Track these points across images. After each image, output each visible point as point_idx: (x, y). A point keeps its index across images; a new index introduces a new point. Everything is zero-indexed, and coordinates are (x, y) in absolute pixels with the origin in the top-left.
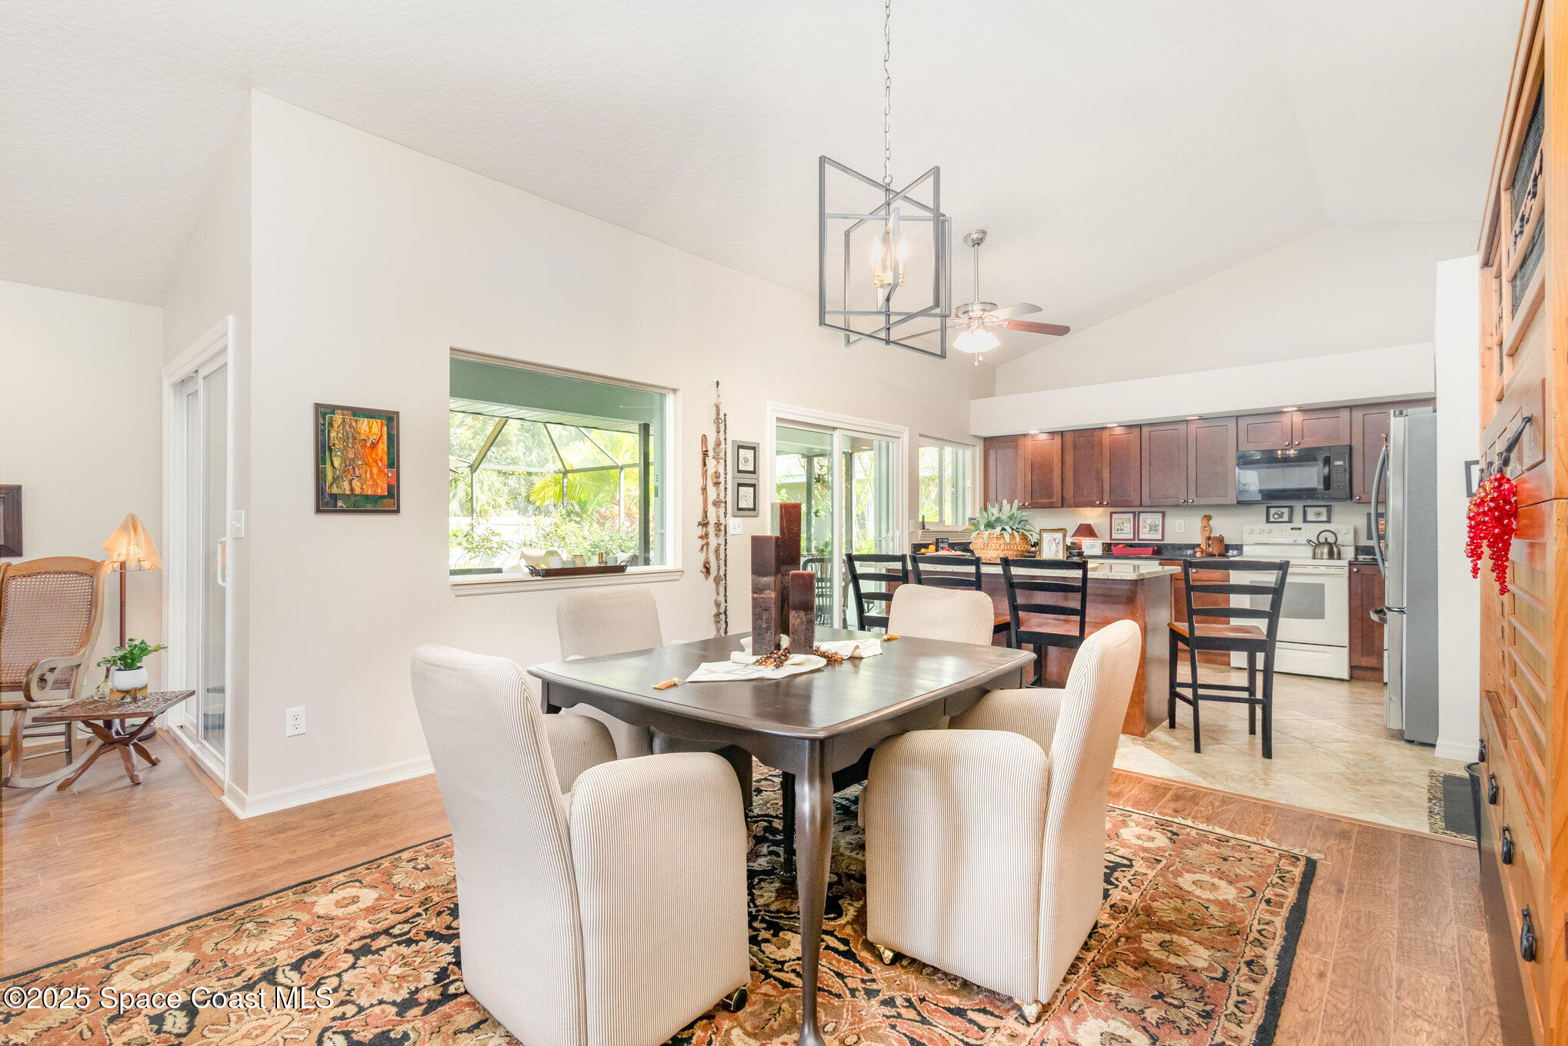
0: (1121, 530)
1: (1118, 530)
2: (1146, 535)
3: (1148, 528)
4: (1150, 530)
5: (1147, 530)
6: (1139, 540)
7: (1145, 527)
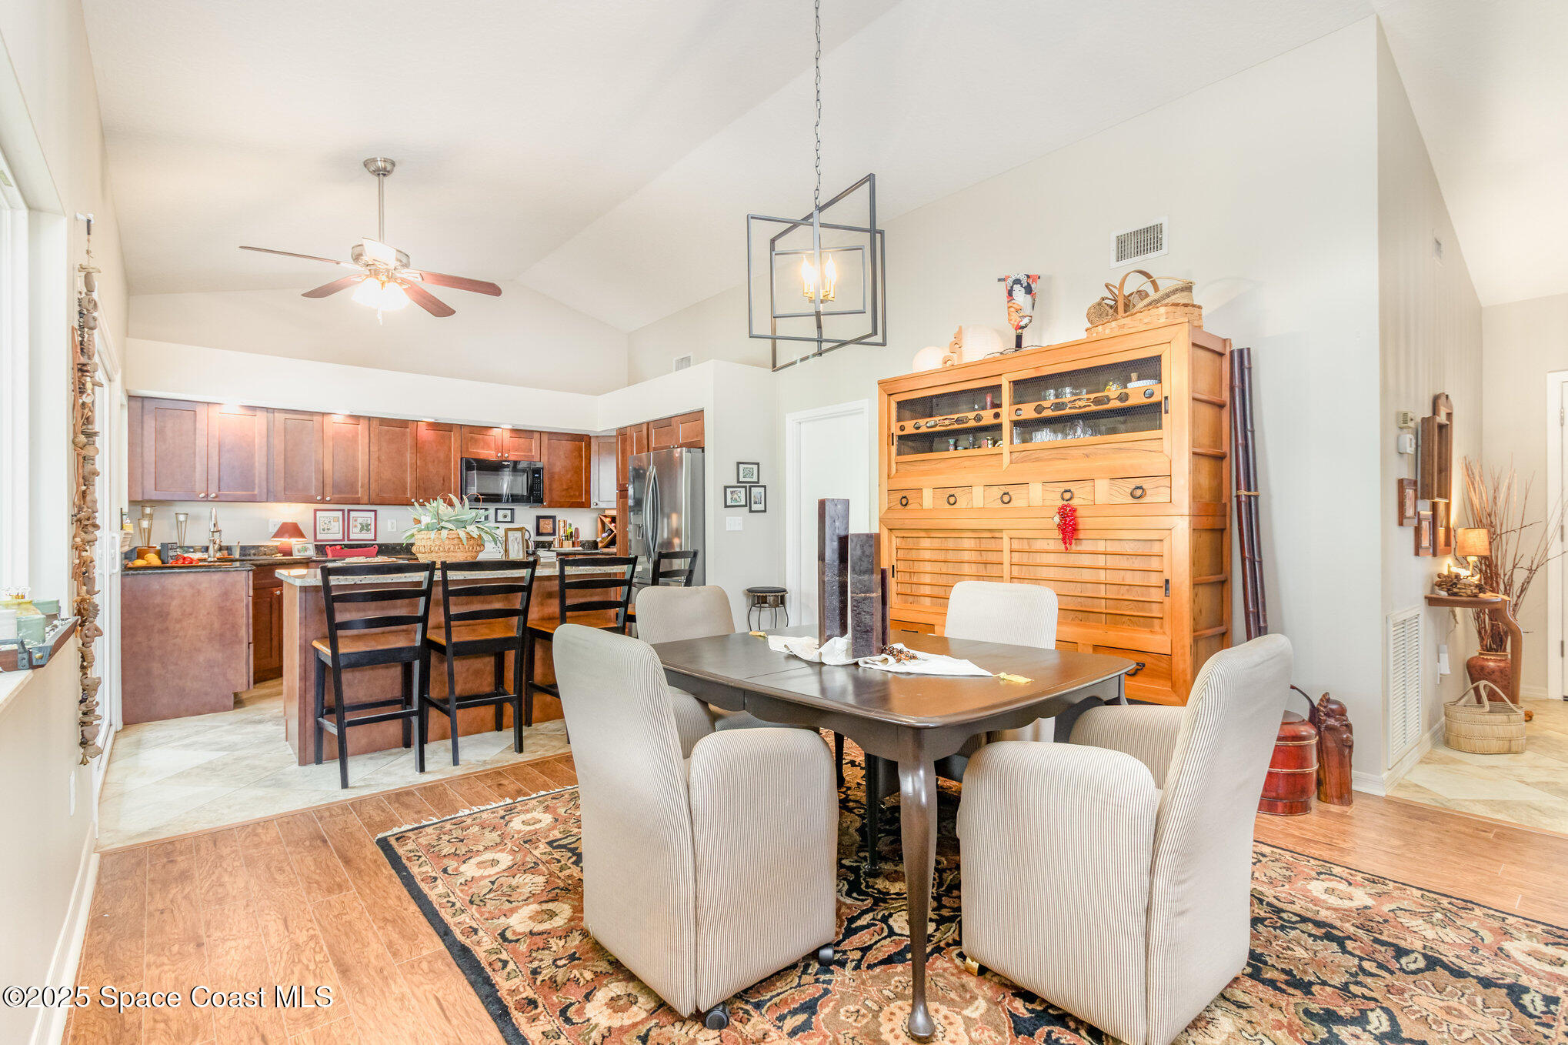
0: (328, 529)
1: (324, 530)
2: (357, 535)
3: (359, 526)
4: (361, 530)
5: (357, 530)
6: (349, 540)
7: (356, 526)
